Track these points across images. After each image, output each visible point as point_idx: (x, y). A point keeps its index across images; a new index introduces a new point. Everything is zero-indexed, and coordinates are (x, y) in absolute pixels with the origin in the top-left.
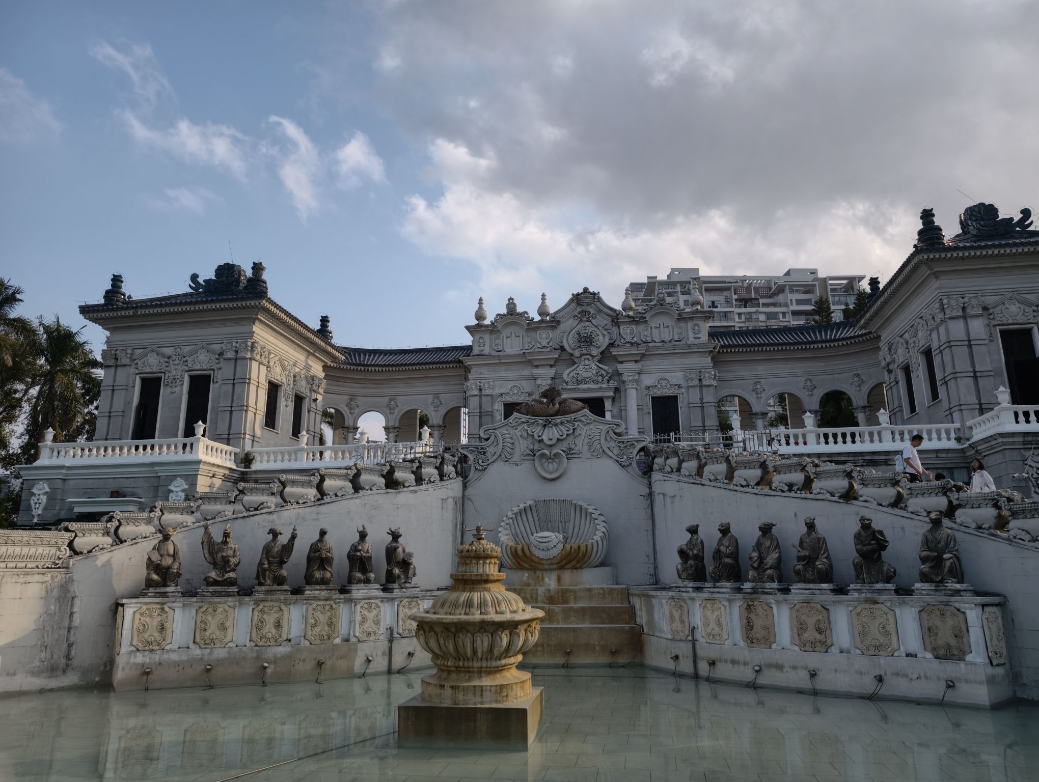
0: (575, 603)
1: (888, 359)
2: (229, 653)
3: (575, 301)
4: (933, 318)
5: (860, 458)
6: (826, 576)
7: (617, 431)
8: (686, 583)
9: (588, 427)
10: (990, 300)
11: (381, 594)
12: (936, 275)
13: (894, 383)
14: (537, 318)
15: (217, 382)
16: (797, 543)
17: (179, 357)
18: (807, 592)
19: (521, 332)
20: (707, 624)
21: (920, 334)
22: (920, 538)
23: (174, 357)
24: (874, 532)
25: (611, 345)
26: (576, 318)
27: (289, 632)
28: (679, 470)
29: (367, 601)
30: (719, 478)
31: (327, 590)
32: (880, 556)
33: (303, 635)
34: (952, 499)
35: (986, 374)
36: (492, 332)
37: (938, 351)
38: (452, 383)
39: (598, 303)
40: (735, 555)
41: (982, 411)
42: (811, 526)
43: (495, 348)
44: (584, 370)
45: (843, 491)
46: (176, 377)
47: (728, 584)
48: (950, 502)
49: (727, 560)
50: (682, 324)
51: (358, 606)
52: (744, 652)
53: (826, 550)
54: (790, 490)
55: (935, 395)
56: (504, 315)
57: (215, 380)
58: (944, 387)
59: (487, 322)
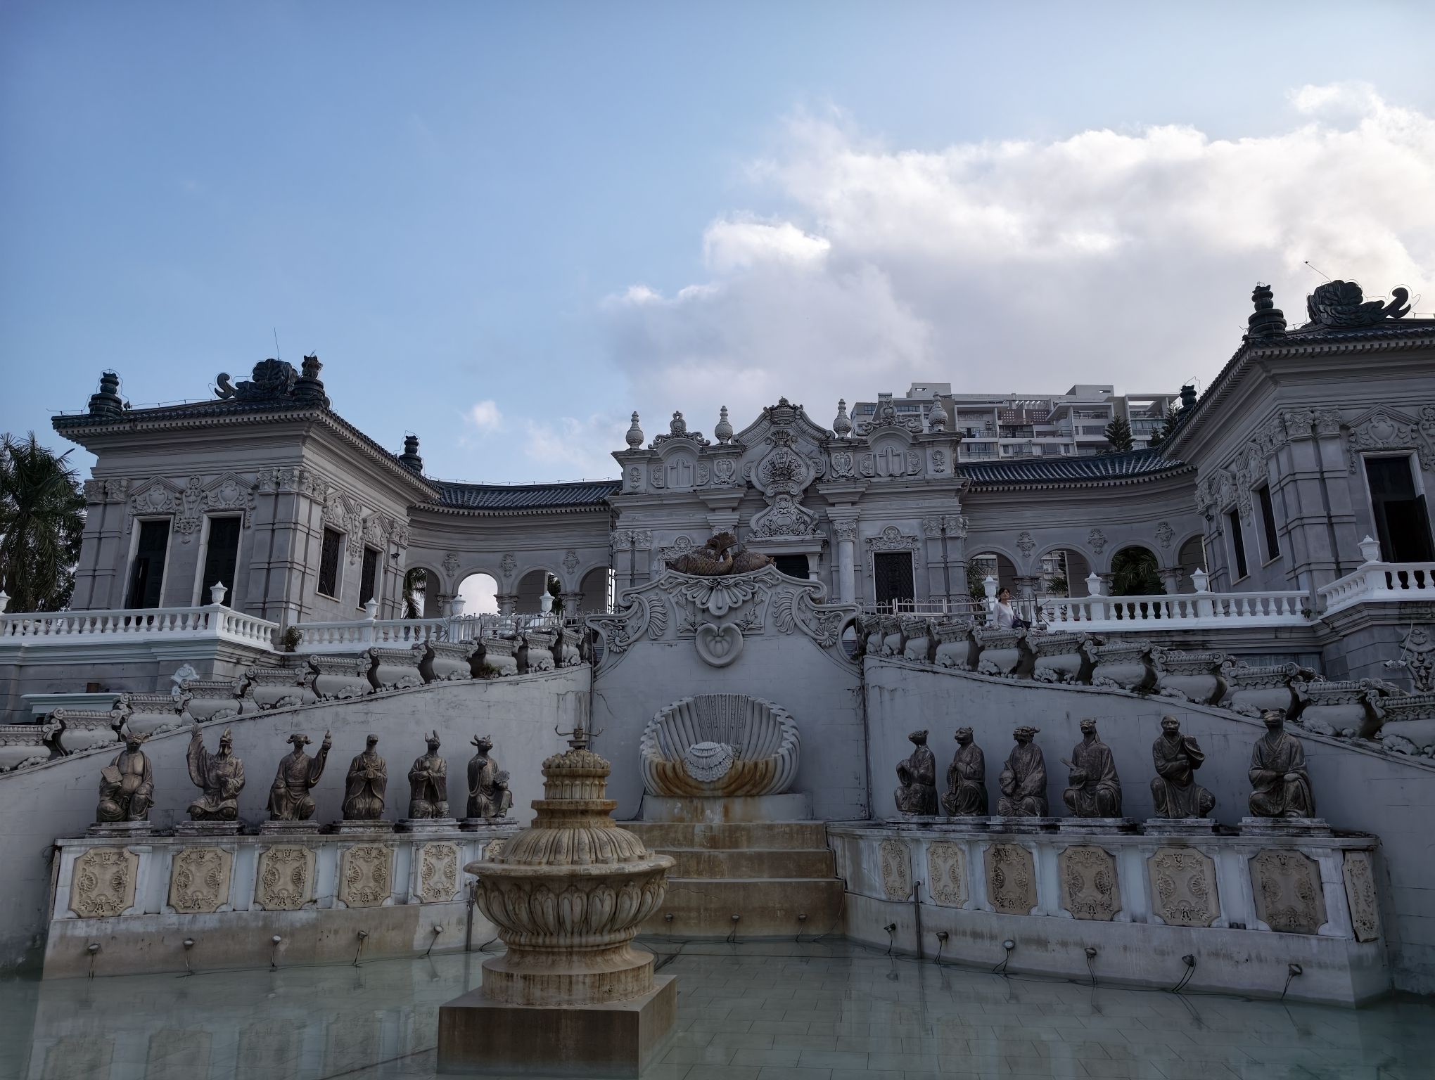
0: (748, 847)
1: (1208, 501)
2: (221, 921)
3: (769, 418)
4: (1271, 441)
5: (1167, 639)
6: (1111, 807)
7: (815, 596)
8: (908, 816)
9: (773, 590)
10: (1350, 415)
11: (458, 832)
12: (1275, 379)
13: (1216, 534)
14: (715, 442)
15: (249, 527)
16: (1070, 758)
17: (196, 491)
18: (1084, 830)
19: (692, 462)
20: (936, 878)
21: (1253, 464)
22: (1250, 751)
23: (189, 492)
24: (1183, 740)
25: (819, 479)
26: (769, 441)
27: (314, 890)
28: (901, 652)
29: (435, 844)
30: (959, 662)
31: (374, 826)
32: (1191, 776)
33: (336, 893)
34: (1297, 691)
35: (1346, 519)
36: (650, 461)
37: (1278, 487)
38: (593, 533)
39: (801, 421)
40: (979, 775)
41: (1340, 572)
42: (1089, 732)
43: (655, 484)
44: (779, 515)
45: (1138, 681)
46: (191, 520)
47: (969, 819)
48: (1295, 697)
49: (968, 783)
50: (918, 452)
51: (422, 851)
52: (990, 920)
53: (1113, 767)
54: (1060, 680)
55: (1273, 551)
56: (667, 437)
57: (246, 525)
58: (1286, 538)
59: (643, 447)
